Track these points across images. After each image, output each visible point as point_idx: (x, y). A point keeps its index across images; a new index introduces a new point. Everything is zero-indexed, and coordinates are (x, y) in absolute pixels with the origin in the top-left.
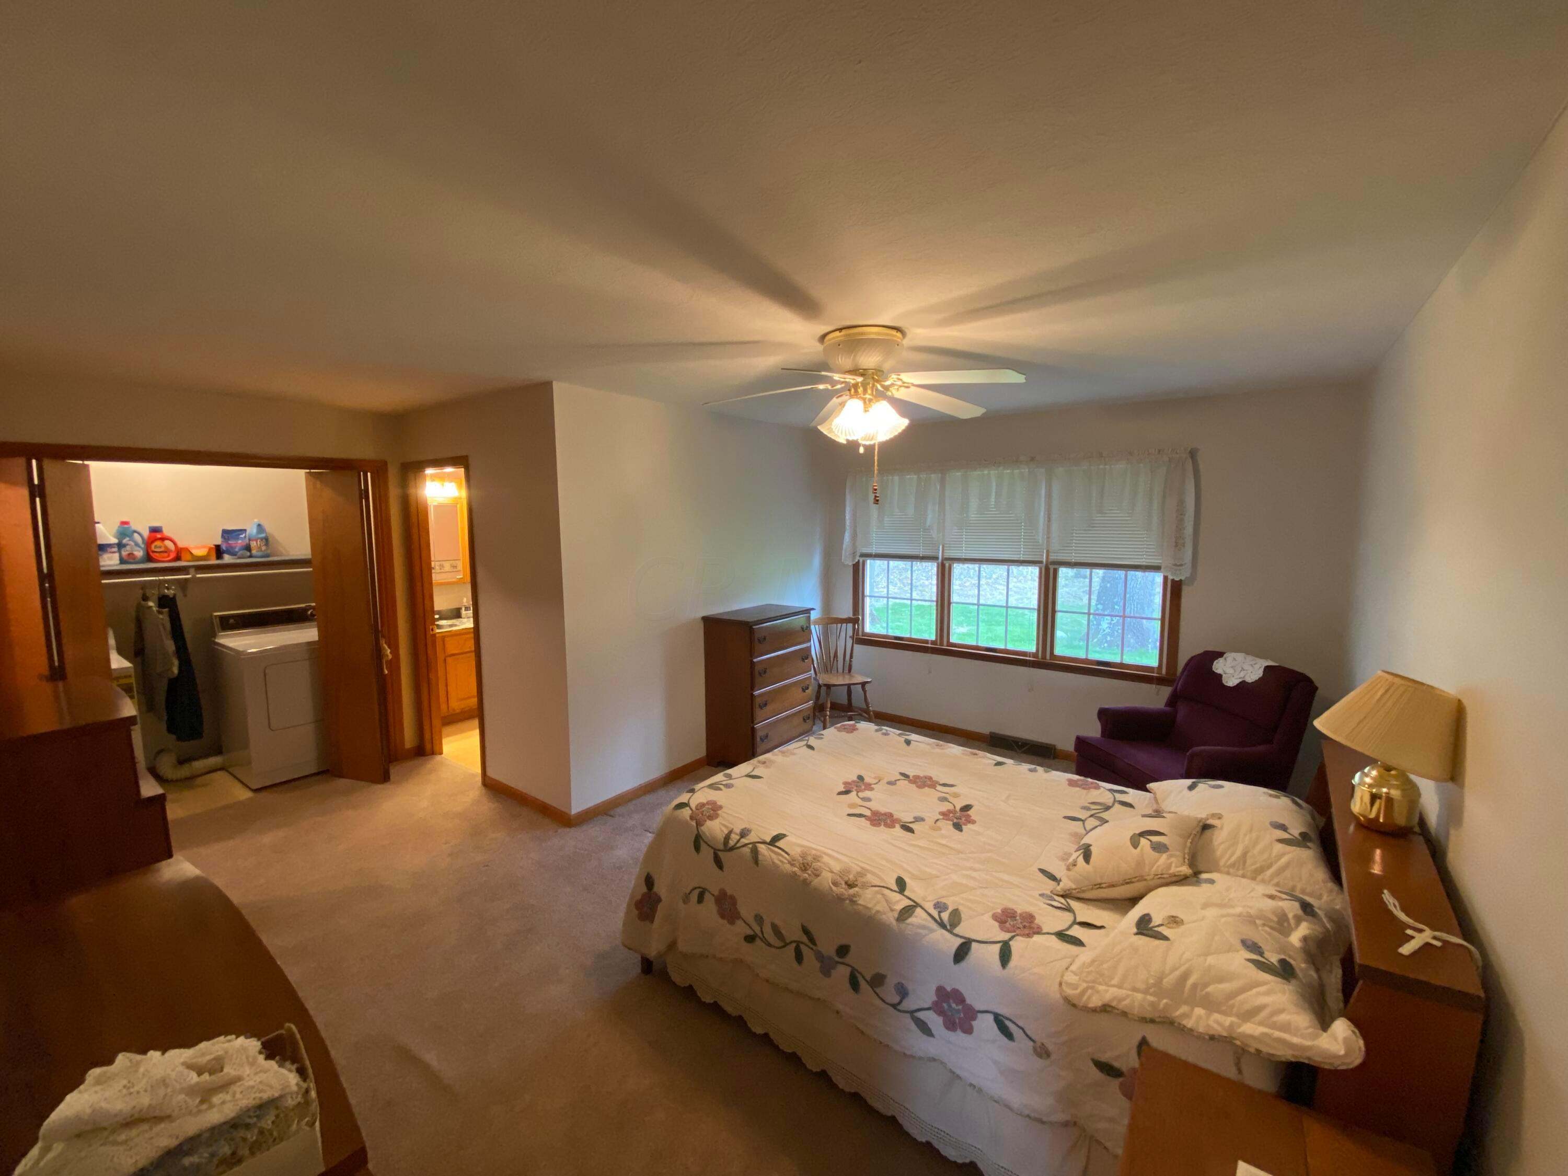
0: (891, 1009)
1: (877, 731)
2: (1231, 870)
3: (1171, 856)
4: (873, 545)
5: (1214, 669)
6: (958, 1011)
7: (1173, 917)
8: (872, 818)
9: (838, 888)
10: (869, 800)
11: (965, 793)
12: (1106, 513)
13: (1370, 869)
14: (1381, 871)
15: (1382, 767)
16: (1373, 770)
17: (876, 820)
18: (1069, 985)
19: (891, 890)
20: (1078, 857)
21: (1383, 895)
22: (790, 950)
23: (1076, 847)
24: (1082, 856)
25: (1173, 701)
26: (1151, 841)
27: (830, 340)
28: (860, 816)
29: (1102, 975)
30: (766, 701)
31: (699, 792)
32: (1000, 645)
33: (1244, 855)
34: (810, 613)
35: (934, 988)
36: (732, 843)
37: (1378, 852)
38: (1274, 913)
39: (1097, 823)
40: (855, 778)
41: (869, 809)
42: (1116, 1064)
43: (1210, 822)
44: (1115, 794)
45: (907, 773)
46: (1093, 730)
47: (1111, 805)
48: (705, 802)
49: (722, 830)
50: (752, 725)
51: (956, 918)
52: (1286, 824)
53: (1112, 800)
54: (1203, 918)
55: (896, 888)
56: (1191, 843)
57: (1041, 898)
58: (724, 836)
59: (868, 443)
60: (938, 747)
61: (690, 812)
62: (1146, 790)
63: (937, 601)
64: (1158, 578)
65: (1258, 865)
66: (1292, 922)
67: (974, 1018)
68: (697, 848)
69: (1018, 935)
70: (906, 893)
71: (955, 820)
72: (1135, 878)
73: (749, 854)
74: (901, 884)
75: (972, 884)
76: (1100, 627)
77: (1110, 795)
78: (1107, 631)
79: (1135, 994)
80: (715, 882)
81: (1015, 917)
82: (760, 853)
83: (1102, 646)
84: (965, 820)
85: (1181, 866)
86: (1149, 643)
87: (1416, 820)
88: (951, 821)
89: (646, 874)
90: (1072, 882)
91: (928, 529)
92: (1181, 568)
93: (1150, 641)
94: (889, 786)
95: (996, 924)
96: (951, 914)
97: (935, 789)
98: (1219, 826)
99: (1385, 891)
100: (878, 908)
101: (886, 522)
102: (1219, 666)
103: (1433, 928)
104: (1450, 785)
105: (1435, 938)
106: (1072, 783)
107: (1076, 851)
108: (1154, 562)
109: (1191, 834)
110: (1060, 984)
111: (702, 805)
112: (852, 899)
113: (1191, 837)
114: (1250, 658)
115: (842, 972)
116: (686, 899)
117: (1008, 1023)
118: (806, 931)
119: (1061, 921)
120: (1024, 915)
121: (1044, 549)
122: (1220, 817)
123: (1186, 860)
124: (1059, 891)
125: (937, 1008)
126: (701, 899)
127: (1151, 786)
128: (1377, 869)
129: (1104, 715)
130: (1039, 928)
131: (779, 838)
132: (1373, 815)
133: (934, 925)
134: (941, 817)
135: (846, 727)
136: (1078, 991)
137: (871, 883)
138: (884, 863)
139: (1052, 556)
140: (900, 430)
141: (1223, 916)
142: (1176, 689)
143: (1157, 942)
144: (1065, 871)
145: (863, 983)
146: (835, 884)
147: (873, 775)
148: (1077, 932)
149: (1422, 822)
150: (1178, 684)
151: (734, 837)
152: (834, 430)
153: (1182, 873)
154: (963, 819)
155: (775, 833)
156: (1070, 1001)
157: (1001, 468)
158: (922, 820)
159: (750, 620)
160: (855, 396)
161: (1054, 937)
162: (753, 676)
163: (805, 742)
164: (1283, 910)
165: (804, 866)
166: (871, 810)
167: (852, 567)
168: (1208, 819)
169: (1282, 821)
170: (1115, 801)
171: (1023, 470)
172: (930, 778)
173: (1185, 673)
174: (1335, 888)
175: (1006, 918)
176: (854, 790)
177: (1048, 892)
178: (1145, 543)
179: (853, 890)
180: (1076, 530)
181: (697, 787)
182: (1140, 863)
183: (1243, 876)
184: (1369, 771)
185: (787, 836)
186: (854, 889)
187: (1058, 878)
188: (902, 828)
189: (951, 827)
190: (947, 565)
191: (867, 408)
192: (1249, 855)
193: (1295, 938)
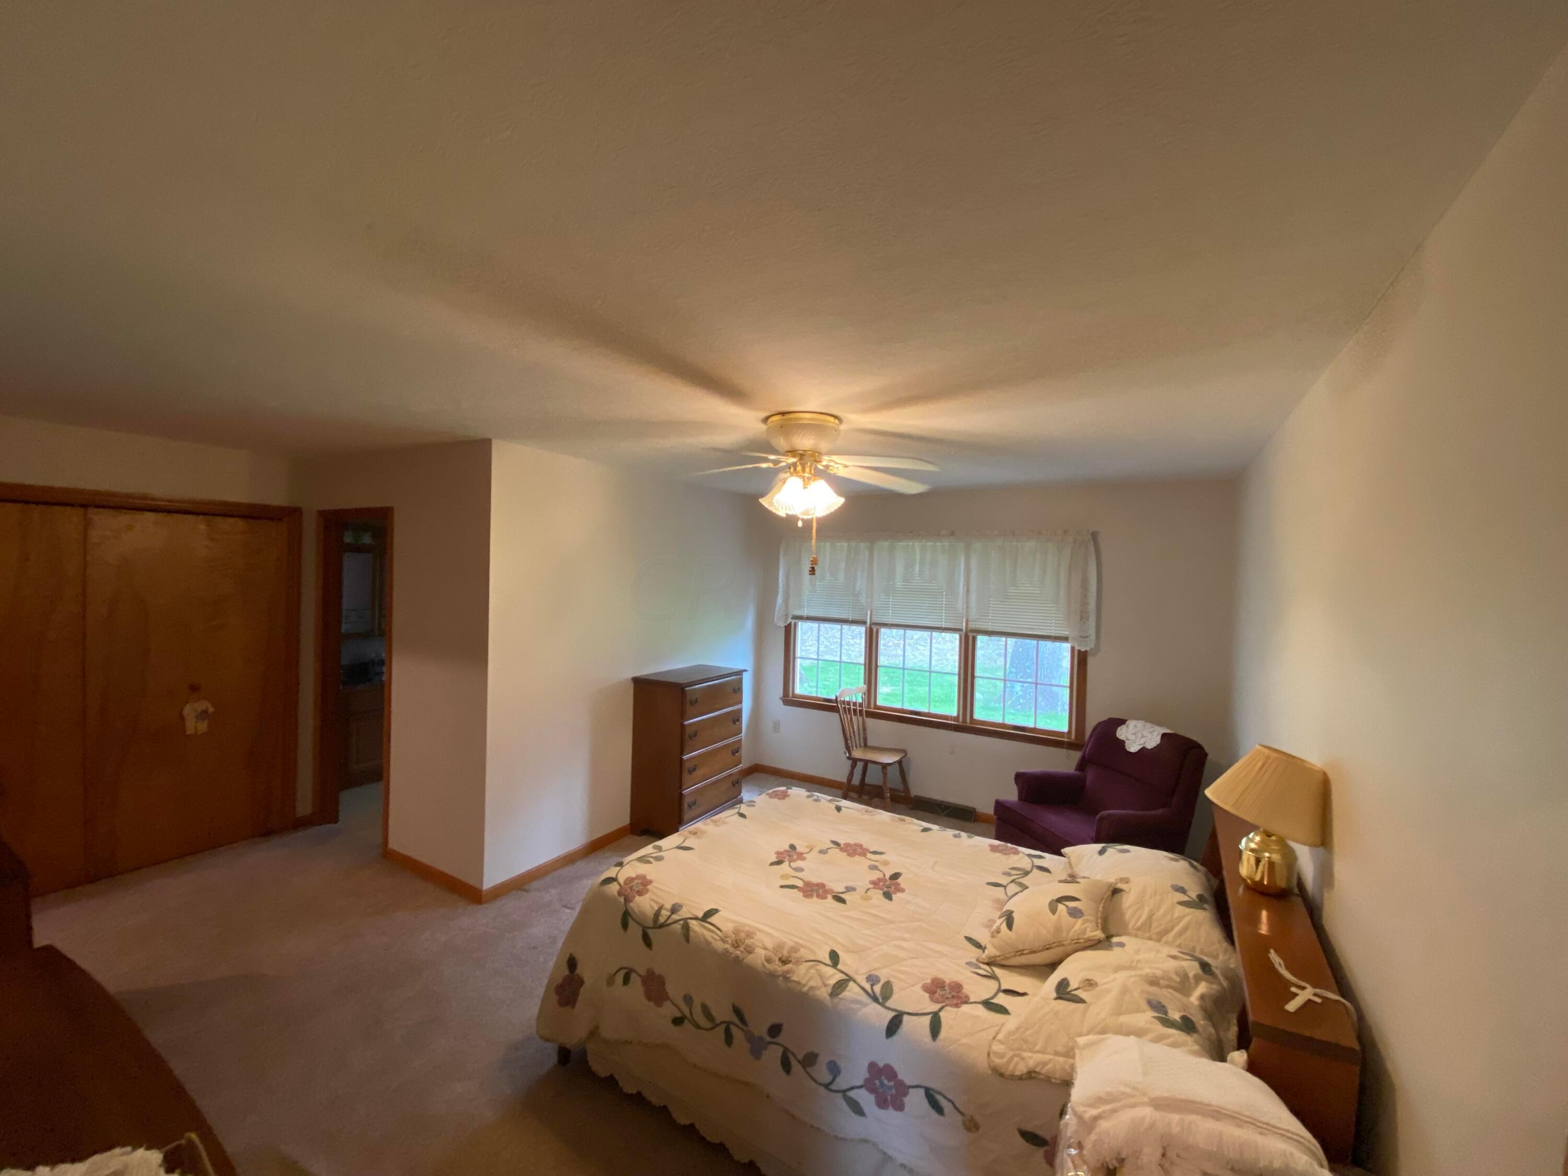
0: (822, 1090)
1: (808, 797)
2: (1139, 933)
3: (1085, 921)
4: (805, 607)
5: (1118, 735)
6: (890, 1088)
7: (1088, 980)
8: (805, 889)
9: (772, 964)
10: (800, 870)
11: (895, 861)
12: (1019, 587)
13: (1258, 929)
14: (1267, 931)
15: (1264, 833)
16: (1257, 836)
17: (808, 891)
18: (997, 1054)
19: (825, 964)
20: (1001, 924)
21: (1270, 955)
22: (721, 1030)
23: (999, 913)
24: (1005, 922)
25: (1082, 766)
26: (1067, 907)
27: (772, 422)
28: (793, 887)
29: (1026, 1042)
30: (696, 766)
31: (628, 865)
32: (923, 709)
33: (1150, 917)
34: (742, 675)
35: (866, 1065)
36: (662, 920)
37: (1264, 914)
38: (1177, 974)
39: (1018, 889)
40: (787, 848)
41: (802, 879)
42: (1040, 1133)
43: (1120, 886)
44: (1033, 859)
45: (839, 841)
46: (1011, 794)
47: (1029, 870)
48: (634, 876)
49: (652, 907)
50: (680, 791)
51: (888, 989)
52: (1186, 887)
53: (1030, 865)
54: (1114, 980)
55: (828, 961)
56: (1103, 907)
57: (967, 966)
58: (654, 912)
59: (806, 517)
60: (868, 813)
61: (618, 887)
62: (1061, 854)
63: (865, 665)
64: (1067, 646)
65: (1162, 927)
66: (1192, 981)
67: (906, 1094)
68: (625, 925)
69: (947, 1005)
70: (839, 967)
71: (885, 889)
72: (1054, 943)
73: (680, 931)
74: (834, 958)
75: (901, 954)
76: (1014, 690)
77: (1028, 860)
78: (1020, 693)
79: (1057, 1058)
80: (641, 961)
81: (944, 987)
82: (691, 929)
83: (1016, 708)
84: (894, 889)
85: (1095, 931)
86: (1058, 706)
87: (1294, 881)
88: (881, 890)
89: (568, 956)
90: (997, 950)
91: (857, 595)
92: (1087, 639)
93: (1059, 703)
94: (820, 854)
95: (927, 995)
96: (883, 986)
97: (865, 857)
98: (1127, 890)
99: (1272, 951)
100: (812, 983)
101: (817, 586)
102: (1122, 733)
103: (1315, 986)
104: (1321, 850)
105: (1315, 995)
106: (993, 849)
107: (1000, 918)
108: (1062, 634)
109: (1103, 899)
110: (989, 1054)
111: (630, 880)
112: (785, 976)
113: (1103, 901)
114: (1149, 725)
115: (773, 1054)
116: (611, 981)
117: (939, 1098)
118: (737, 1012)
119: (985, 989)
120: (952, 984)
121: (963, 618)
122: (1126, 881)
123: (1099, 925)
124: (984, 959)
125: (869, 1085)
126: (626, 980)
127: (1066, 850)
128: (1264, 929)
129: (1021, 778)
130: (967, 997)
131: (711, 913)
132: (1258, 878)
133: (865, 998)
134: (872, 886)
135: (778, 793)
136: (1005, 1060)
137: (804, 958)
138: (819, 937)
139: (971, 624)
140: (836, 508)
141: (1131, 976)
142: (1084, 753)
143: (1073, 1006)
144: (990, 939)
145: (794, 1062)
146: (769, 960)
147: (805, 844)
148: (1001, 999)
149: (1300, 884)
150: (1086, 749)
151: (665, 913)
152: (775, 504)
153: (1096, 938)
154: (893, 887)
155: (707, 909)
156: (997, 1070)
157: (924, 541)
158: (853, 889)
159: (681, 681)
160: (795, 474)
161: (980, 1006)
162: (683, 739)
163: (737, 810)
164: (1185, 970)
165: (737, 943)
166: (804, 881)
167: (784, 629)
168: (1117, 884)
169: (1181, 884)
170: (1033, 866)
171: (944, 544)
172: (861, 846)
173: (1093, 739)
174: (1230, 948)
175: (935, 988)
176: (786, 860)
177: (974, 961)
178: (1054, 615)
179: (786, 966)
180: (992, 601)
181: (627, 860)
182: (1058, 929)
183: (1150, 939)
184: (1253, 836)
185: (720, 911)
186: (788, 965)
187: (983, 946)
188: (834, 899)
189: (882, 897)
190: (875, 630)
191: (806, 485)
192: (1154, 917)
193: (1194, 999)
